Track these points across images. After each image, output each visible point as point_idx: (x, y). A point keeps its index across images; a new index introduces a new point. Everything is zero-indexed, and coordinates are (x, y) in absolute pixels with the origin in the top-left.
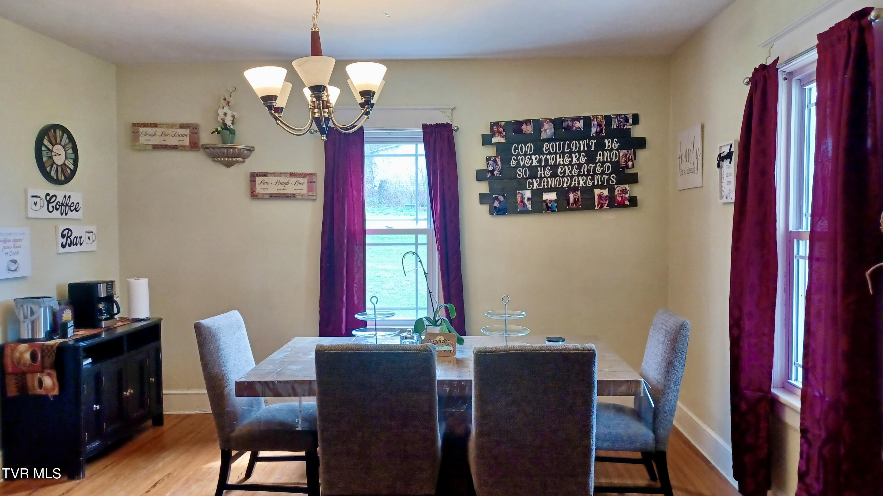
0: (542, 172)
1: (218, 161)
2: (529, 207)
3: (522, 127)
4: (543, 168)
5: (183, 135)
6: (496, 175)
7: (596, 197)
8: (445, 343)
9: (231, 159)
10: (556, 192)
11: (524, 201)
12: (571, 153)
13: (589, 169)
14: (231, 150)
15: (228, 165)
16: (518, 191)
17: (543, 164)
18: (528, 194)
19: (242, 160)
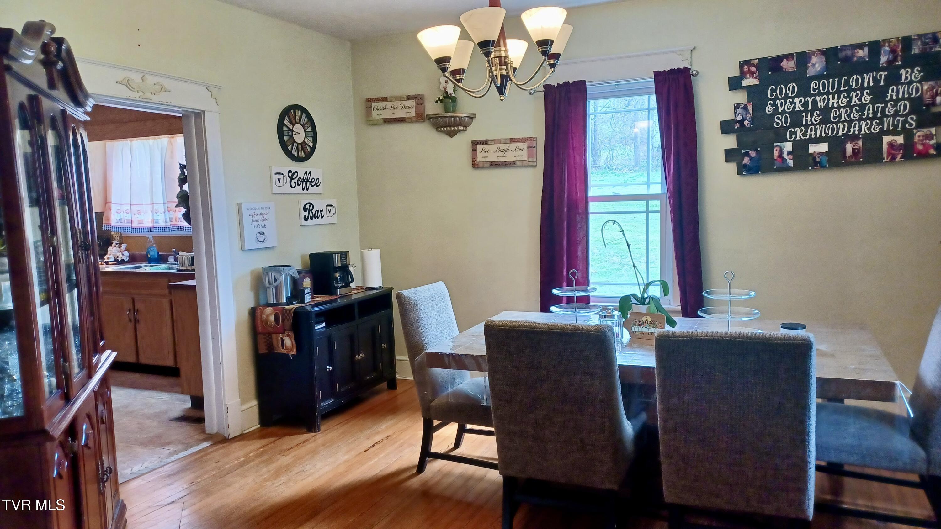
0: (809, 118)
1: (442, 131)
2: (790, 163)
3: (782, 63)
4: (809, 113)
5: (410, 107)
6: (746, 126)
7: (885, 147)
8: (652, 325)
9: (453, 128)
10: (827, 143)
11: (783, 155)
12: (848, 92)
13: (876, 110)
14: (453, 118)
15: (451, 134)
16: (775, 144)
17: (810, 108)
18: (788, 146)
19: (464, 128)
